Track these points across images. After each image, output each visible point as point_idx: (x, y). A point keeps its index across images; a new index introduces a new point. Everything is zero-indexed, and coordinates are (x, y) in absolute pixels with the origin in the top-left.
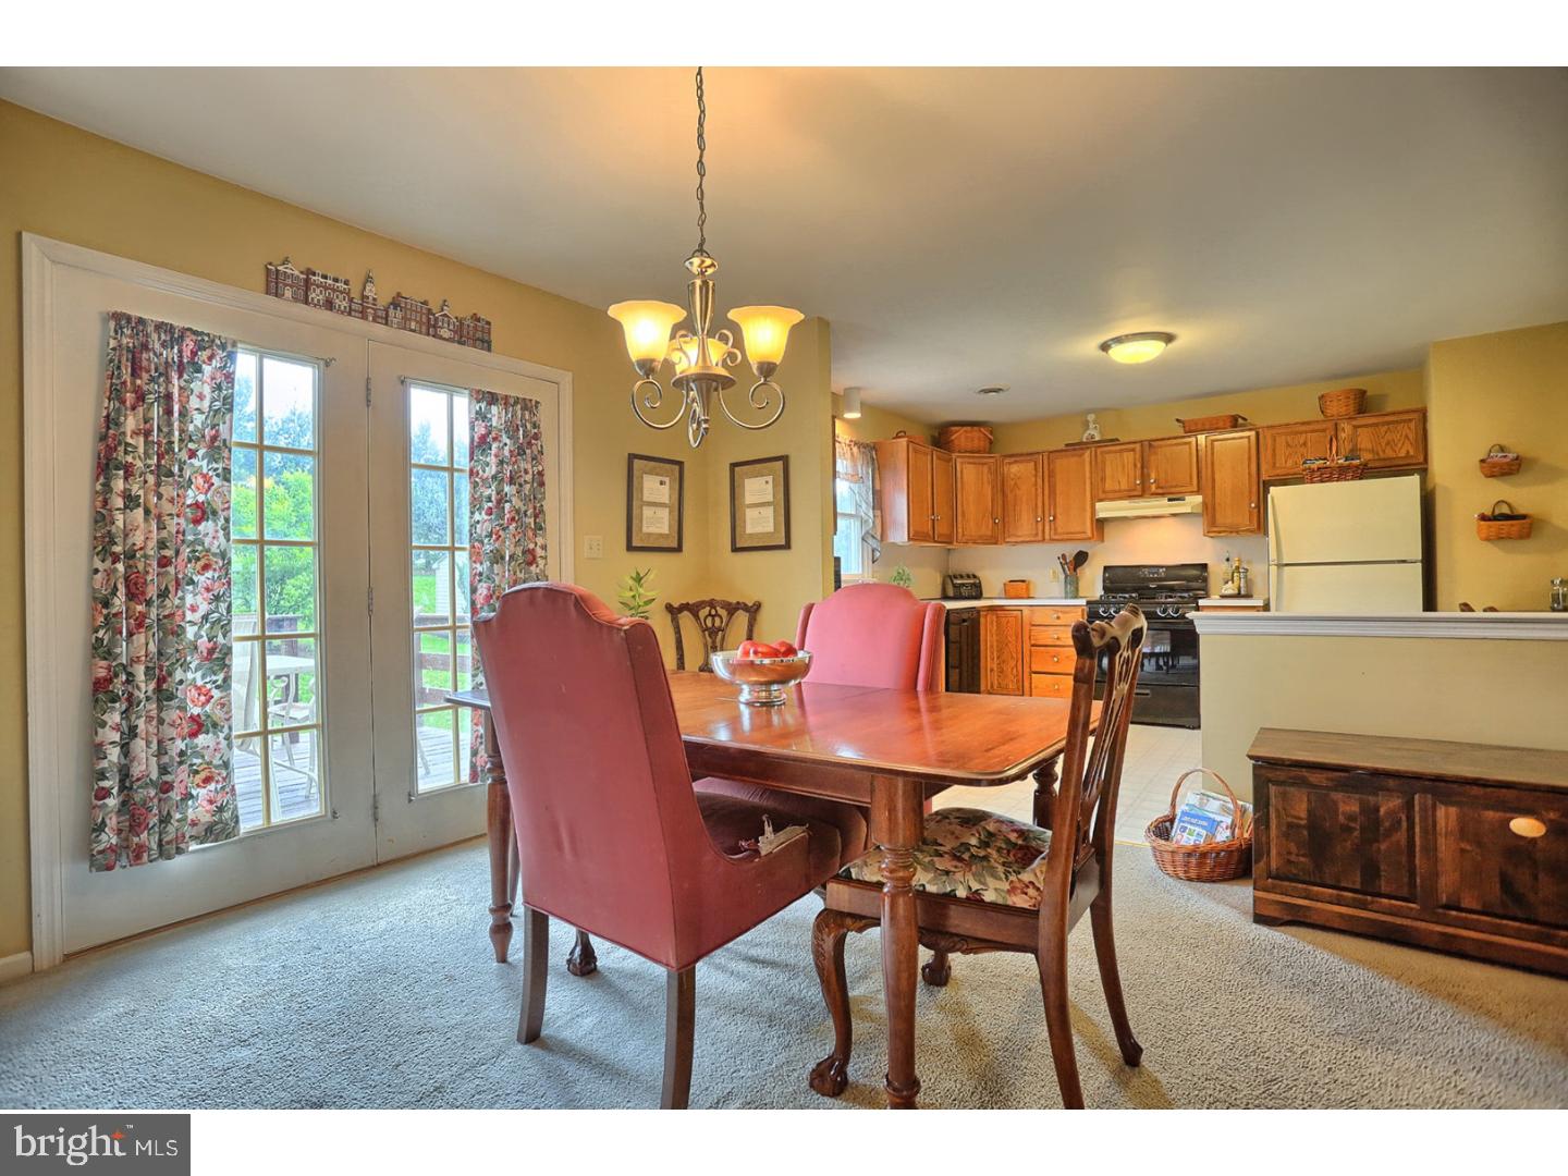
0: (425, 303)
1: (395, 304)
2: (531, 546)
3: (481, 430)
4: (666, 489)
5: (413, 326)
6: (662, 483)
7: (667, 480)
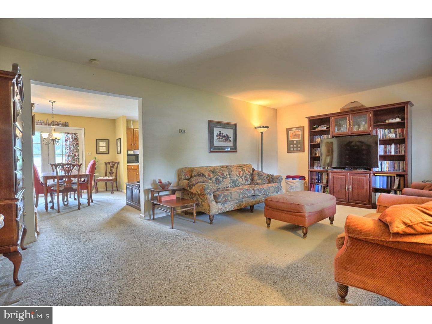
0: (57, 122)
1: (52, 123)
2: (75, 154)
3: (67, 138)
4: (105, 144)
5: (60, 125)
6: (104, 143)
7: (105, 143)
